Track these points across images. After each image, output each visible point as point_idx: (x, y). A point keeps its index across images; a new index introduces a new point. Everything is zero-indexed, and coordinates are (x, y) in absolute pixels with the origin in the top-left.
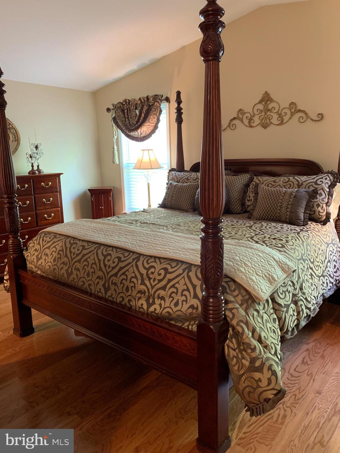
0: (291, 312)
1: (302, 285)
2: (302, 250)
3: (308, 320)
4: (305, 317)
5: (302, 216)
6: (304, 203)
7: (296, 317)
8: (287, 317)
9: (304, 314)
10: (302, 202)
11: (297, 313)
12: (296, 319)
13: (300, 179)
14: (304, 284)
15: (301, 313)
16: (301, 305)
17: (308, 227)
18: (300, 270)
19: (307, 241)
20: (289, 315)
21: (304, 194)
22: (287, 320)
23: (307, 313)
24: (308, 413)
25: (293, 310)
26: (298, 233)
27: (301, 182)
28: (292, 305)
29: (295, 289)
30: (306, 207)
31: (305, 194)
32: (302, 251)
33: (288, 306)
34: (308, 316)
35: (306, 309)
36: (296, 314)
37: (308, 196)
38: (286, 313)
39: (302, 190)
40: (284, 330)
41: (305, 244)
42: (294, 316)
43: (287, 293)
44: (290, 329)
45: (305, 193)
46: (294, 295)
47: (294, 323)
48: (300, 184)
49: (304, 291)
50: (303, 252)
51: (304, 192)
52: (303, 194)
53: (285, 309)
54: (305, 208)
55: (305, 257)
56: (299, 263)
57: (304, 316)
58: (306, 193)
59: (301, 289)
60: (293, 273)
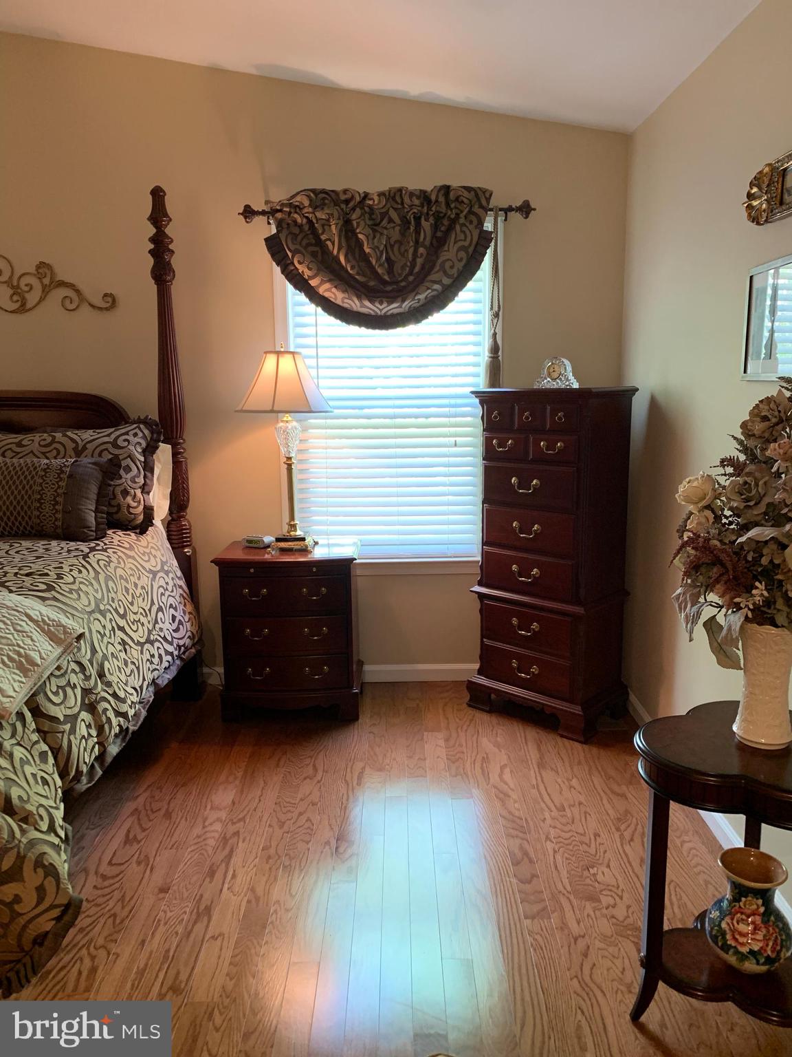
0: (82, 730)
1: (102, 666)
2: (97, 591)
3: (123, 740)
4: (116, 736)
5: (91, 518)
6: (93, 490)
7: (95, 740)
8: (73, 743)
9: (113, 730)
10: (88, 488)
11: (96, 730)
12: (97, 743)
13: (79, 436)
14: (106, 665)
15: (106, 727)
16: (106, 710)
17: (107, 542)
18: (95, 635)
19: (105, 571)
20: (79, 737)
21: (91, 468)
22: (75, 749)
23: (119, 725)
24: (143, 942)
25: (87, 724)
26: (85, 557)
27: (81, 444)
28: (84, 715)
29: (87, 678)
30: (98, 498)
31: (93, 469)
32: (97, 593)
33: (73, 719)
34: (123, 731)
35: (116, 717)
36: (94, 732)
37: (101, 473)
38: (70, 734)
39: (85, 460)
40: (69, 775)
41: (102, 577)
42: (92, 738)
43: (69, 690)
44: (85, 769)
45: (94, 467)
46: (86, 692)
47: (93, 753)
48: (80, 449)
49: (109, 677)
50: (99, 596)
51: (90, 465)
52: (89, 470)
53: (68, 727)
54: (97, 502)
55: (105, 605)
56: (92, 619)
57: (113, 733)
58: (96, 468)
59: (101, 675)
60: (77, 642)
